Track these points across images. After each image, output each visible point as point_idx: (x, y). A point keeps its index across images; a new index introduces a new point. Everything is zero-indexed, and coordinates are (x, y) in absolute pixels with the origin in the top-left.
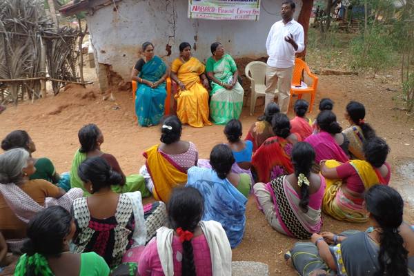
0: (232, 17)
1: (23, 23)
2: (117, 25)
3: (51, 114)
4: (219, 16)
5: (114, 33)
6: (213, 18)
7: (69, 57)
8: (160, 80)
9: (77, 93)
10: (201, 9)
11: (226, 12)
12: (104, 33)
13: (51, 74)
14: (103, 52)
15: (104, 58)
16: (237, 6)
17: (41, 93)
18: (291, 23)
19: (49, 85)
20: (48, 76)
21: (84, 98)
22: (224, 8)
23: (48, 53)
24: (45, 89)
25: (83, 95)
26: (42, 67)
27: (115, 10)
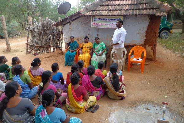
0: (109, 27)
1: (47, 29)
2: (71, 30)
3: (46, 57)
4: (104, 27)
5: (70, 33)
6: (101, 27)
7: (59, 40)
8: (75, 50)
9: (58, 52)
10: (96, 24)
11: (107, 25)
12: (66, 33)
13: (53, 45)
14: (66, 39)
15: (67, 41)
16: (112, 22)
17: (49, 51)
18: (120, 29)
19: (52, 49)
20: (52, 46)
21: (59, 54)
22: (106, 23)
23: (53, 38)
24: (50, 50)
25: (59, 53)
26: (51, 43)
27: (70, 25)
